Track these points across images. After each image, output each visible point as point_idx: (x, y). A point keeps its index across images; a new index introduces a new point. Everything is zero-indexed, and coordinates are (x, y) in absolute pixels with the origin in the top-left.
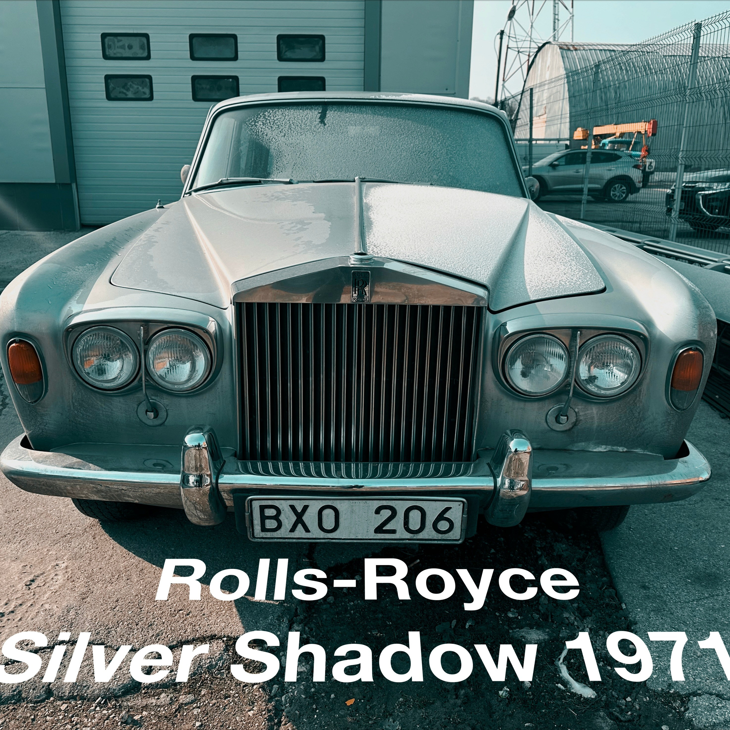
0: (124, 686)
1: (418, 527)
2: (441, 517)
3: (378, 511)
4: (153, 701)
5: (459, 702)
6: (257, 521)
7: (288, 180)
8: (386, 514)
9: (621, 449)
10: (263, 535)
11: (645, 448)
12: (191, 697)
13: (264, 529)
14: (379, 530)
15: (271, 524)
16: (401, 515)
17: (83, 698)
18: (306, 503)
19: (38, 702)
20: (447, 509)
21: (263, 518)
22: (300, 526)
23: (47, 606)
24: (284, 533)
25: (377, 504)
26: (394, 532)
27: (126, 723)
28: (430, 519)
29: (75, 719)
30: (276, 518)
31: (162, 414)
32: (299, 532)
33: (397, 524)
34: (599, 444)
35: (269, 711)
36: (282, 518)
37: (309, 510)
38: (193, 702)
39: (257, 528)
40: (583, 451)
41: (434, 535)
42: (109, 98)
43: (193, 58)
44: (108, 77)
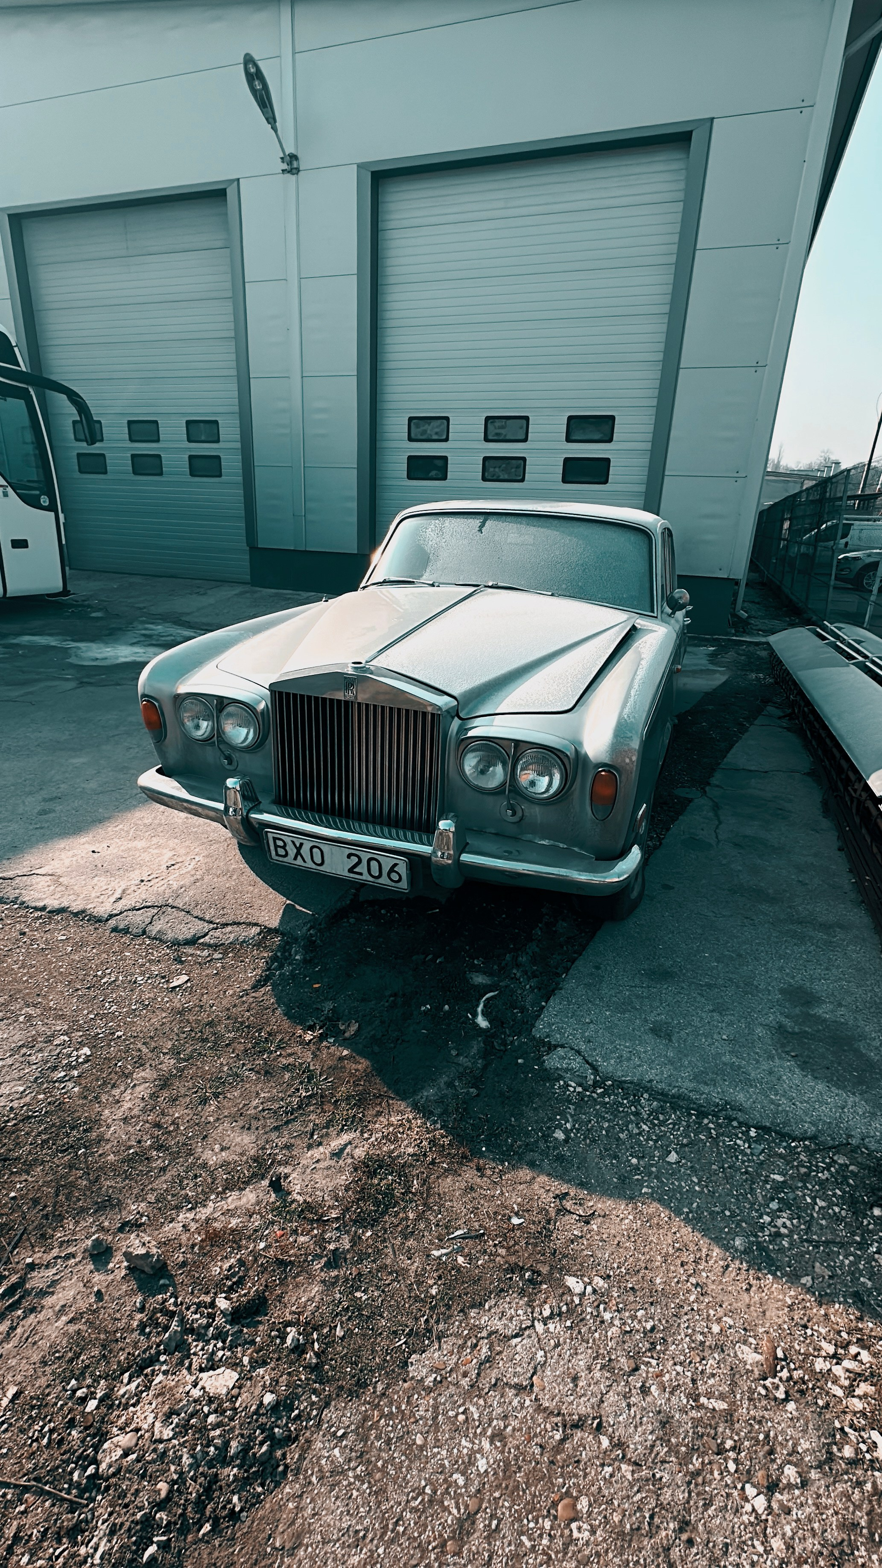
0: (187, 939)
1: (377, 874)
2: (392, 870)
3: (349, 856)
4: (198, 952)
5: (387, 1004)
6: (272, 848)
7: (431, 582)
8: (355, 860)
9: (561, 845)
10: (277, 858)
11: (581, 848)
12: (221, 956)
13: (277, 854)
14: (351, 870)
15: (281, 852)
16: (365, 862)
17: (161, 940)
18: (302, 841)
19: (137, 936)
20: (396, 865)
21: (276, 847)
22: (299, 857)
23: (171, 882)
24: (290, 859)
25: (348, 852)
26: (361, 874)
27: (176, 960)
28: (386, 870)
29: (150, 951)
30: (284, 847)
31: (235, 763)
32: (299, 861)
33: (362, 868)
34: (543, 839)
35: (261, 976)
36: (287, 848)
37: (304, 847)
38: (220, 959)
39: (273, 853)
40: (530, 841)
41: (389, 882)
42: (410, 477)
43: (486, 439)
44: (410, 458)
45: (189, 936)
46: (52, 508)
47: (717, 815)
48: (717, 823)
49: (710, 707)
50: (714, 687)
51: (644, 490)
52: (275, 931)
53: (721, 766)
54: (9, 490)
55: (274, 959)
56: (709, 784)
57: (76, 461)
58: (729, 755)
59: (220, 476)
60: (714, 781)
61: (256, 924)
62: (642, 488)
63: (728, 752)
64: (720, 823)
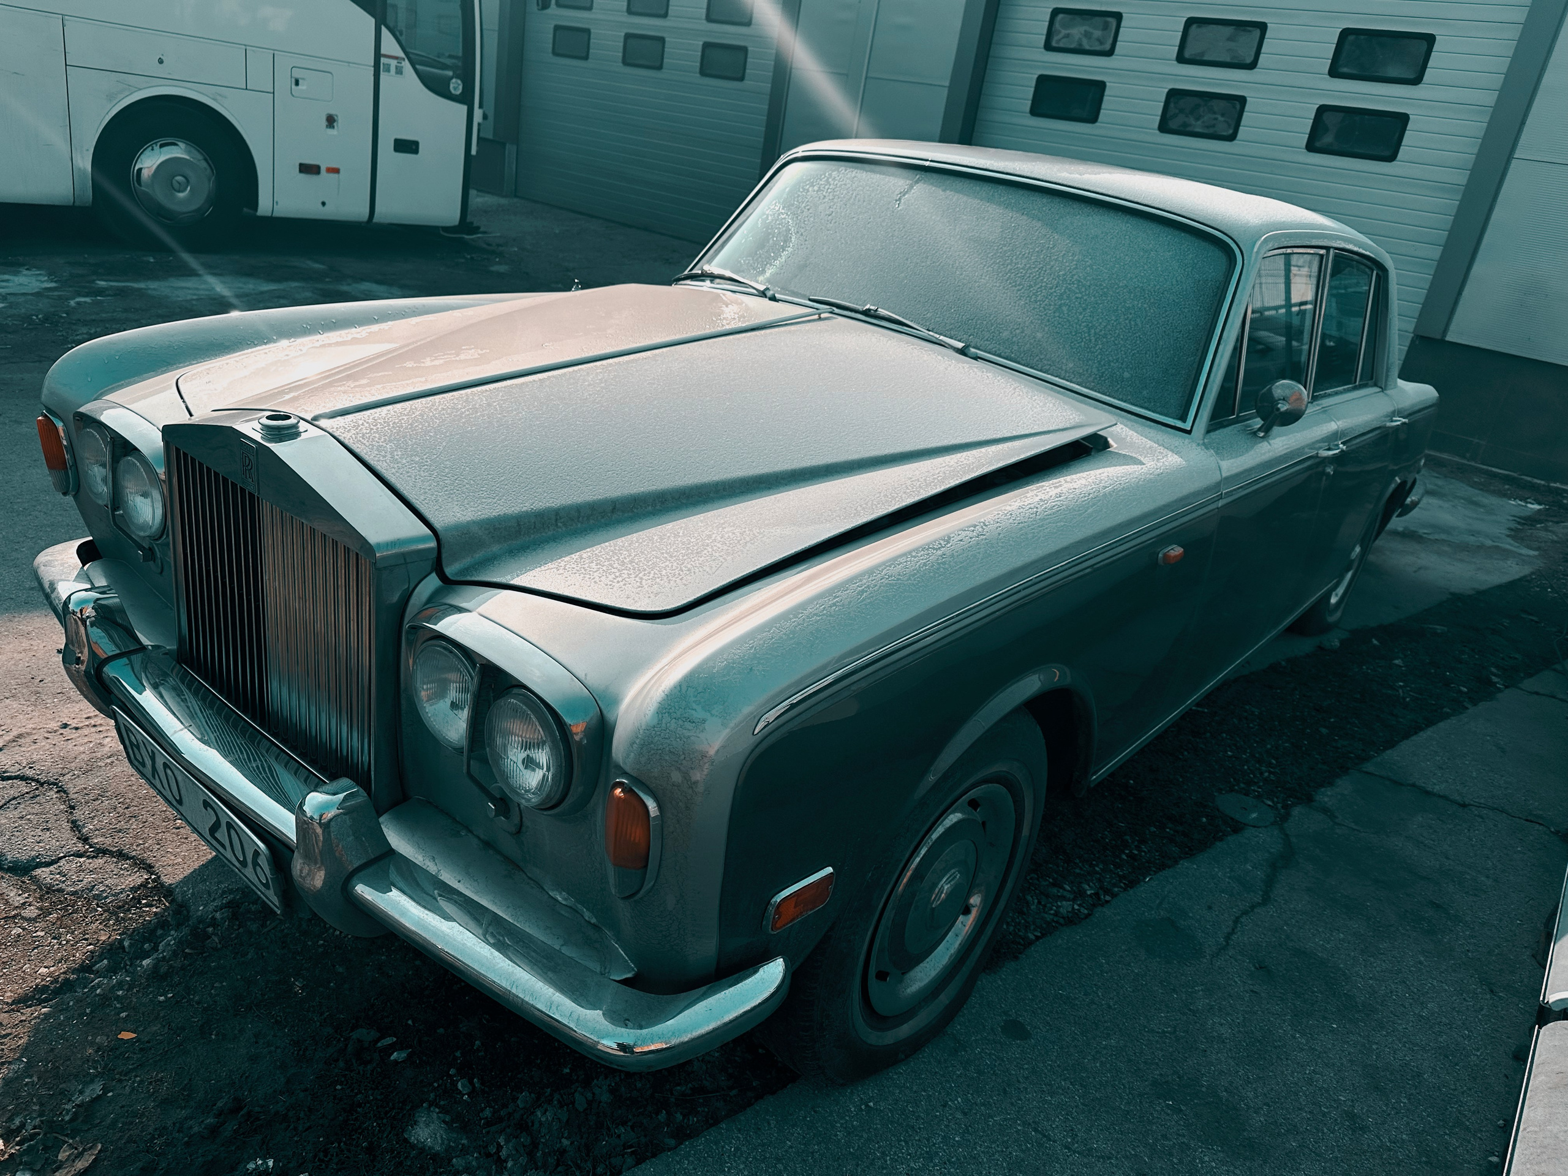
1: (241, 858)
2: (255, 860)
3: (205, 805)
6: (127, 743)
8: (213, 816)
9: (587, 915)
11: (616, 938)
13: (136, 758)
14: (212, 834)
15: (138, 755)
16: (224, 826)
18: (152, 747)
21: (131, 743)
22: (156, 775)
24: (148, 773)
25: (202, 796)
26: (224, 847)
28: (249, 856)
30: (138, 748)
33: (223, 836)
34: (558, 887)
36: (142, 752)
37: (156, 759)
40: (537, 884)
41: (257, 881)
42: (1035, 111)
43: (1181, 59)
44: (1042, 80)
45: (24, 857)
46: (465, 98)
47: (1270, 883)
48: (1258, 899)
49: (1439, 629)
50: (1484, 587)
51: (1464, 181)
52: (167, 892)
53: (1369, 767)
54: (406, 64)
55: (112, 951)
56: (1310, 799)
57: (551, 36)
58: (1405, 746)
59: (742, 79)
60: (1326, 796)
61: (149, 868)
62: (1462, 178)
63: (1407, 736)
64: (1266, 900)
